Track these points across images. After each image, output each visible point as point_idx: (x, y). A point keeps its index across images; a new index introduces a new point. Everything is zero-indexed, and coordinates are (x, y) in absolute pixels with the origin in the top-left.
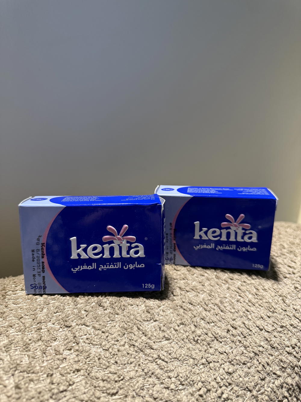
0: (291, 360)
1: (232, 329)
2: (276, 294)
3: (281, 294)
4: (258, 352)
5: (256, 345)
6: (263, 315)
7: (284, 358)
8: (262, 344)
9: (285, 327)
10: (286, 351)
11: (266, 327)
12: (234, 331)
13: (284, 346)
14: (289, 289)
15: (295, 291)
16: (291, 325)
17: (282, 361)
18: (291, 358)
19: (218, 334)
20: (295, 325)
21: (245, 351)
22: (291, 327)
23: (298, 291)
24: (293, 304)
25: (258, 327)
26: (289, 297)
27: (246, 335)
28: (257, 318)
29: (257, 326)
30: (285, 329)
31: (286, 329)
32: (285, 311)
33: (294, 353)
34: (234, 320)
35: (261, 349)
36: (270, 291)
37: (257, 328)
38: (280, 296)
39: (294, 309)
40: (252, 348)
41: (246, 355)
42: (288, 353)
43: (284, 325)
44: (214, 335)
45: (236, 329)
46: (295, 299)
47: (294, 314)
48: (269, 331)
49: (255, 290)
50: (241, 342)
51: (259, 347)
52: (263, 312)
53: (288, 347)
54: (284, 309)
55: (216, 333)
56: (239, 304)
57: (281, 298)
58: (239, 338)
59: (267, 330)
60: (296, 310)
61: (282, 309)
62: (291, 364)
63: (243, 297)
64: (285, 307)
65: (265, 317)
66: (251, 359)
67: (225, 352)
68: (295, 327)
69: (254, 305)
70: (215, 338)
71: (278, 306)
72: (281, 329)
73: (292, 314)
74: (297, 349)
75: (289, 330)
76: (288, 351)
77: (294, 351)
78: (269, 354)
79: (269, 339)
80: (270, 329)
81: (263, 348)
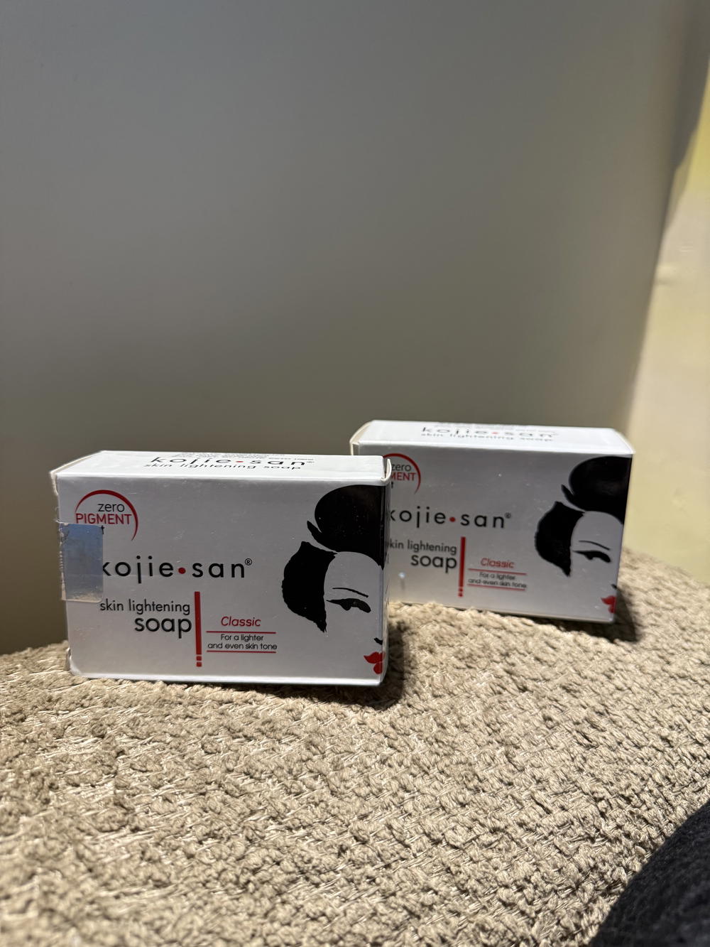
0: (509, 923)
1: (353, 844)
2: (490, 739)
3: (503, 737)
4: (417, 909)
5: (416, 887)
6: (445, 800)
7: (489, 919)
8: (433, 882)
9: (503, 831)
10: (500, 900)
11: (450, 834)
12: (358, 852)
13: (495, 885)
14: (527, 721)
15: (544, 727)
16: (521, 825)
17: (483, 929)
18: (509, 918)
19: (310, 861)
20: (531, 825)
21: (381, 908)
22: (520, 831)
23: (552, 727)
24: (532, 766)
25: (428, 835)
26: (524, 745)
27: (393, 859)
28: (428, 809)
29: (425, 833)
30: (502, 837)
31: (506, 836)
32: (510, 784)
33: (521, 903)
34: (363, 817)
35: (428, 897)
36: (475, 730)
37: (425, 839)
38: (501, 743)
39: (534, 777)
40: (403, 897)
41: (384, 919)
42: (505, 904)
43: (501, 825)
44: (300, 864)
45: (364, 843)
46: (541, 751)
47: (533, 792)
48: (458, 844)
49: (435, 728)
50: (374, 880)
51: (422, 894)
52: (448, 792)
53: (506, 887)
54: (506, 780)
55: (306, 859)
56: (386, 769)
57: (503, 749)
58: (370, 870)
59: (452, 843)
60: (539, 781)
61: (501, 781)
62: (510, 935)
63: (401, 749)
64: (508, 775)
65: (451, 805)
66: (397, 928)
67: (324, 915)
68: (530, 830)
69: (426, 773)
70: (302, 872)
71: (492, 771)
72: (492, 838)
73: (527, 793)
74: (529, 891)
75: (513, 839)
76: (504, 898)
77: (520, 898)
78: (450, 911)
79: (453, 869)
80: (460, 837)
81: (436, 893)
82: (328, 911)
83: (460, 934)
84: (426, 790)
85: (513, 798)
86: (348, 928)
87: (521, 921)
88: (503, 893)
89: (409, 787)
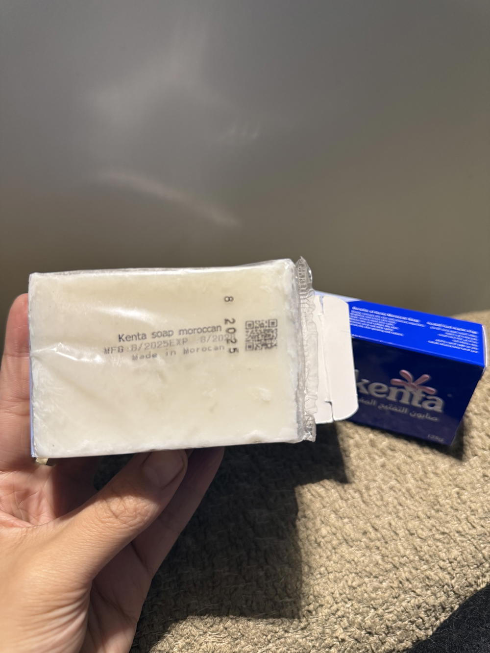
1: (371, 530)
7: (432, 574)
8: (408, 552)
9: (447, 534)
10: (439, 566)
11: (420, 531)
25: (409, 531)
26: (469, 488)
27: (389, 539)
29: (407, 529)
30: (446, 537)
31: (449, 537)
33: (450, 569)
35: (403, 560)
37: (407, 532)
39: (470, 508)
42: (441, 568)
43: (447, 531)
45: (376, 530)
46: (478, 493)
47: (468, 516)
48: (423, 537)
50: (379, 548)
51: (401, 558)
52: (421, 509)
53: (444, 561)
55: (348, 534)
58: (378, 544)
59: (420, 536)
62: (441, 582)
63: (401, 482)
65: (422, 516)
66: (387, 571)
68: (462, 535)
70: (345, 540)
71: (448, 501)
72: (441, 536)
73: (464, 515)
74: (455, 564)
75: (452, 539)
76: (441, 565)
77: (450, 567)
82: (356, 559)
83: (416, 578)
84: (411, 507)
85: (457, 517)
86: (364, 568)
87: (448, 577)
88: (442, 563)
89: (403, 504)
